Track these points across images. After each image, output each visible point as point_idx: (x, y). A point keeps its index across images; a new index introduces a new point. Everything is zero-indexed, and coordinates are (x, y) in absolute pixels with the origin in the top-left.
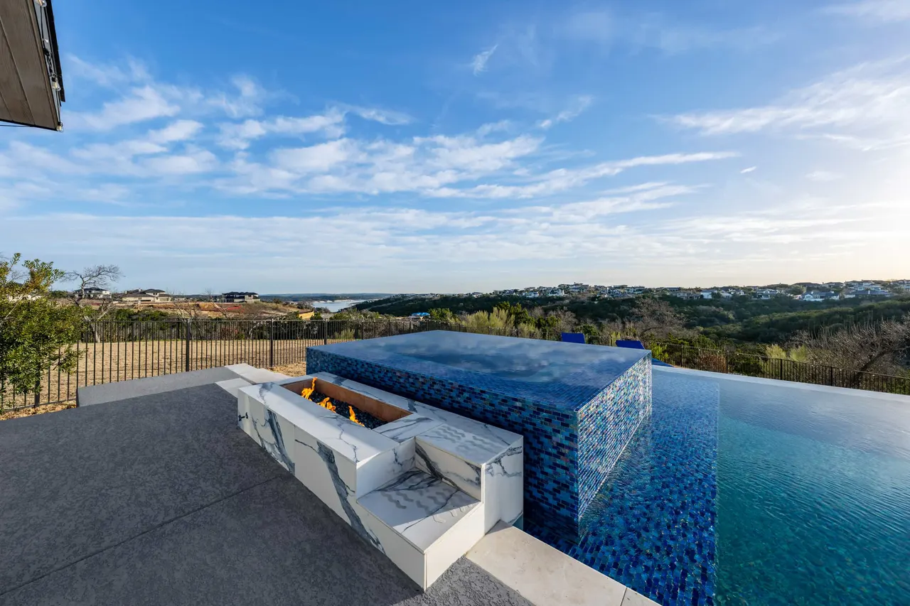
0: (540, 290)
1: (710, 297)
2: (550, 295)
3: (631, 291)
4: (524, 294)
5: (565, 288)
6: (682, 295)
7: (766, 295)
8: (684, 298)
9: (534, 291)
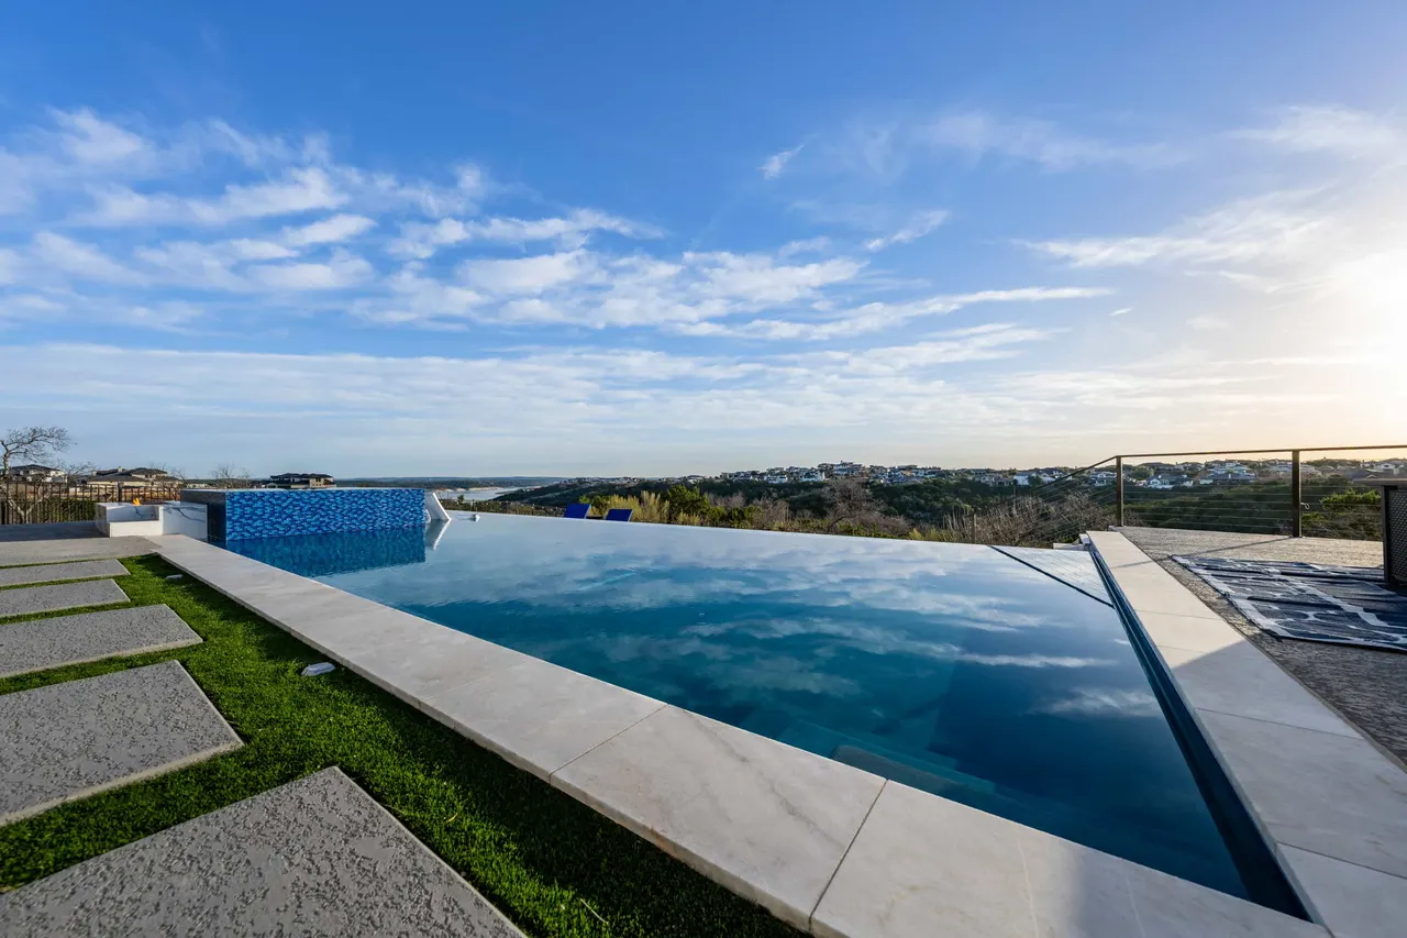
0: (790, 472)
1: (1026, 483)
2: (805, 480)
3: (921, 474)
4: (765, 478)
5: (827, 469)
6: (987, 479)
7: (1101, 481)
8: (991, 485)
9: (782, 473)
